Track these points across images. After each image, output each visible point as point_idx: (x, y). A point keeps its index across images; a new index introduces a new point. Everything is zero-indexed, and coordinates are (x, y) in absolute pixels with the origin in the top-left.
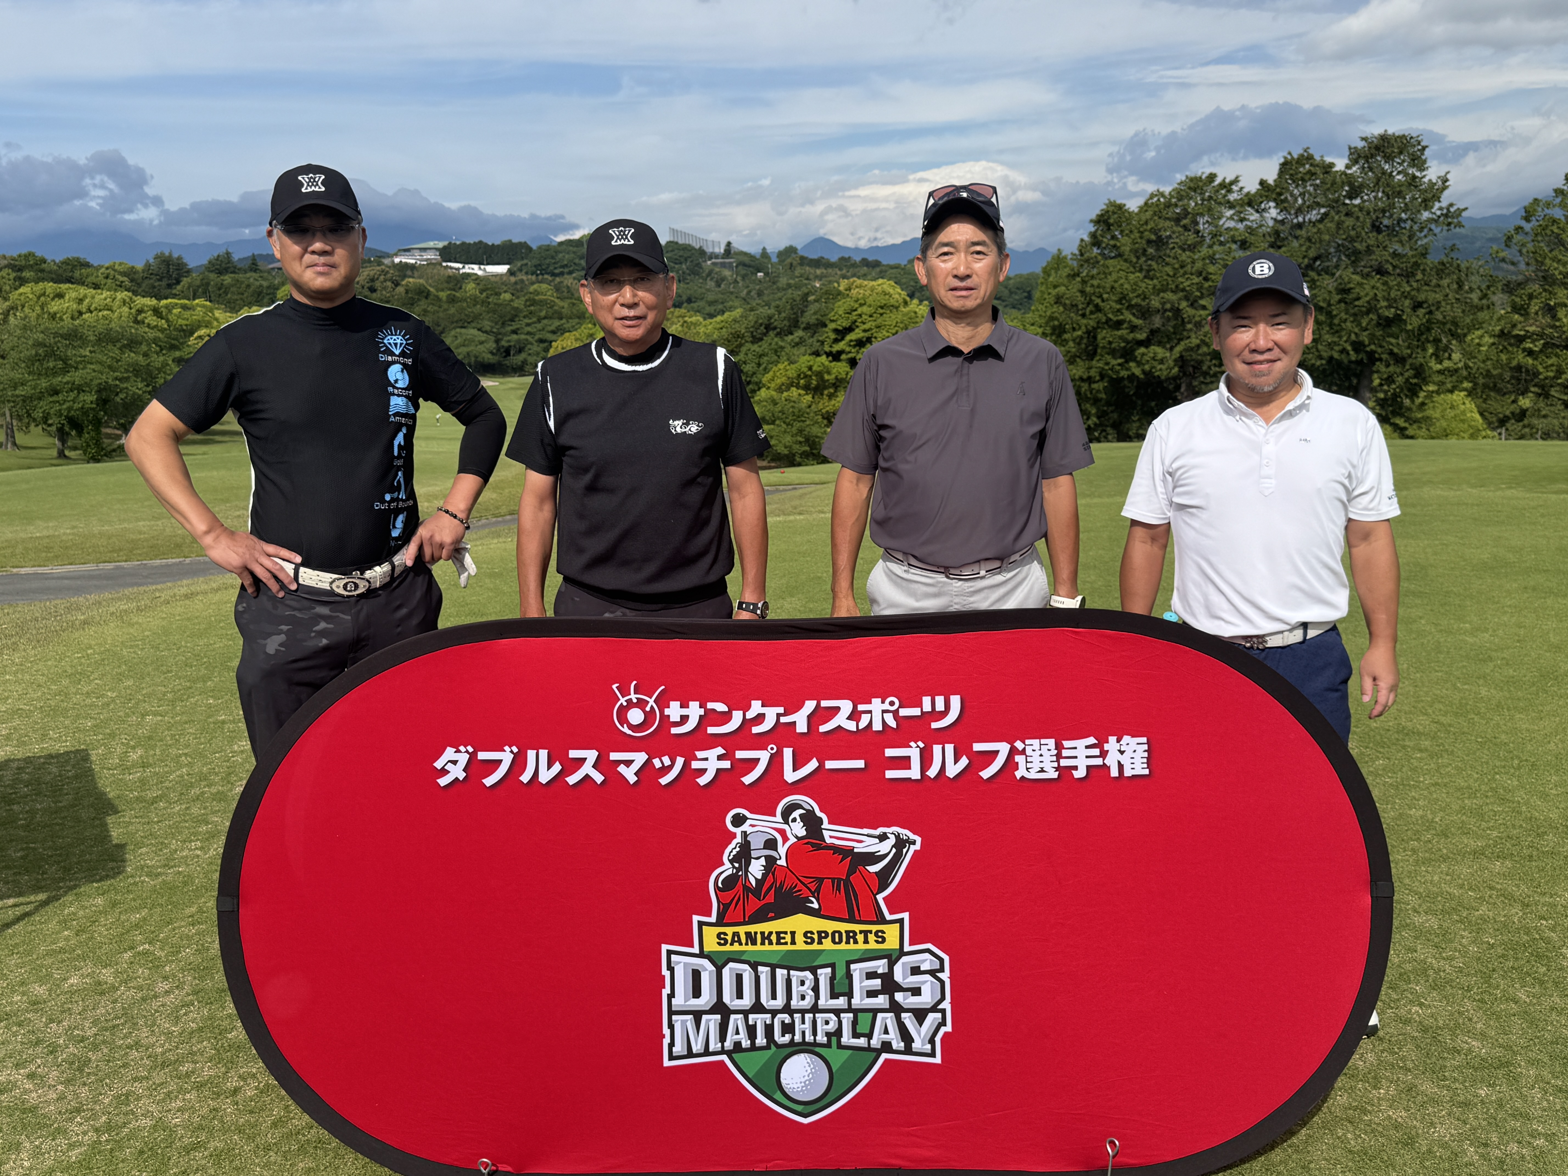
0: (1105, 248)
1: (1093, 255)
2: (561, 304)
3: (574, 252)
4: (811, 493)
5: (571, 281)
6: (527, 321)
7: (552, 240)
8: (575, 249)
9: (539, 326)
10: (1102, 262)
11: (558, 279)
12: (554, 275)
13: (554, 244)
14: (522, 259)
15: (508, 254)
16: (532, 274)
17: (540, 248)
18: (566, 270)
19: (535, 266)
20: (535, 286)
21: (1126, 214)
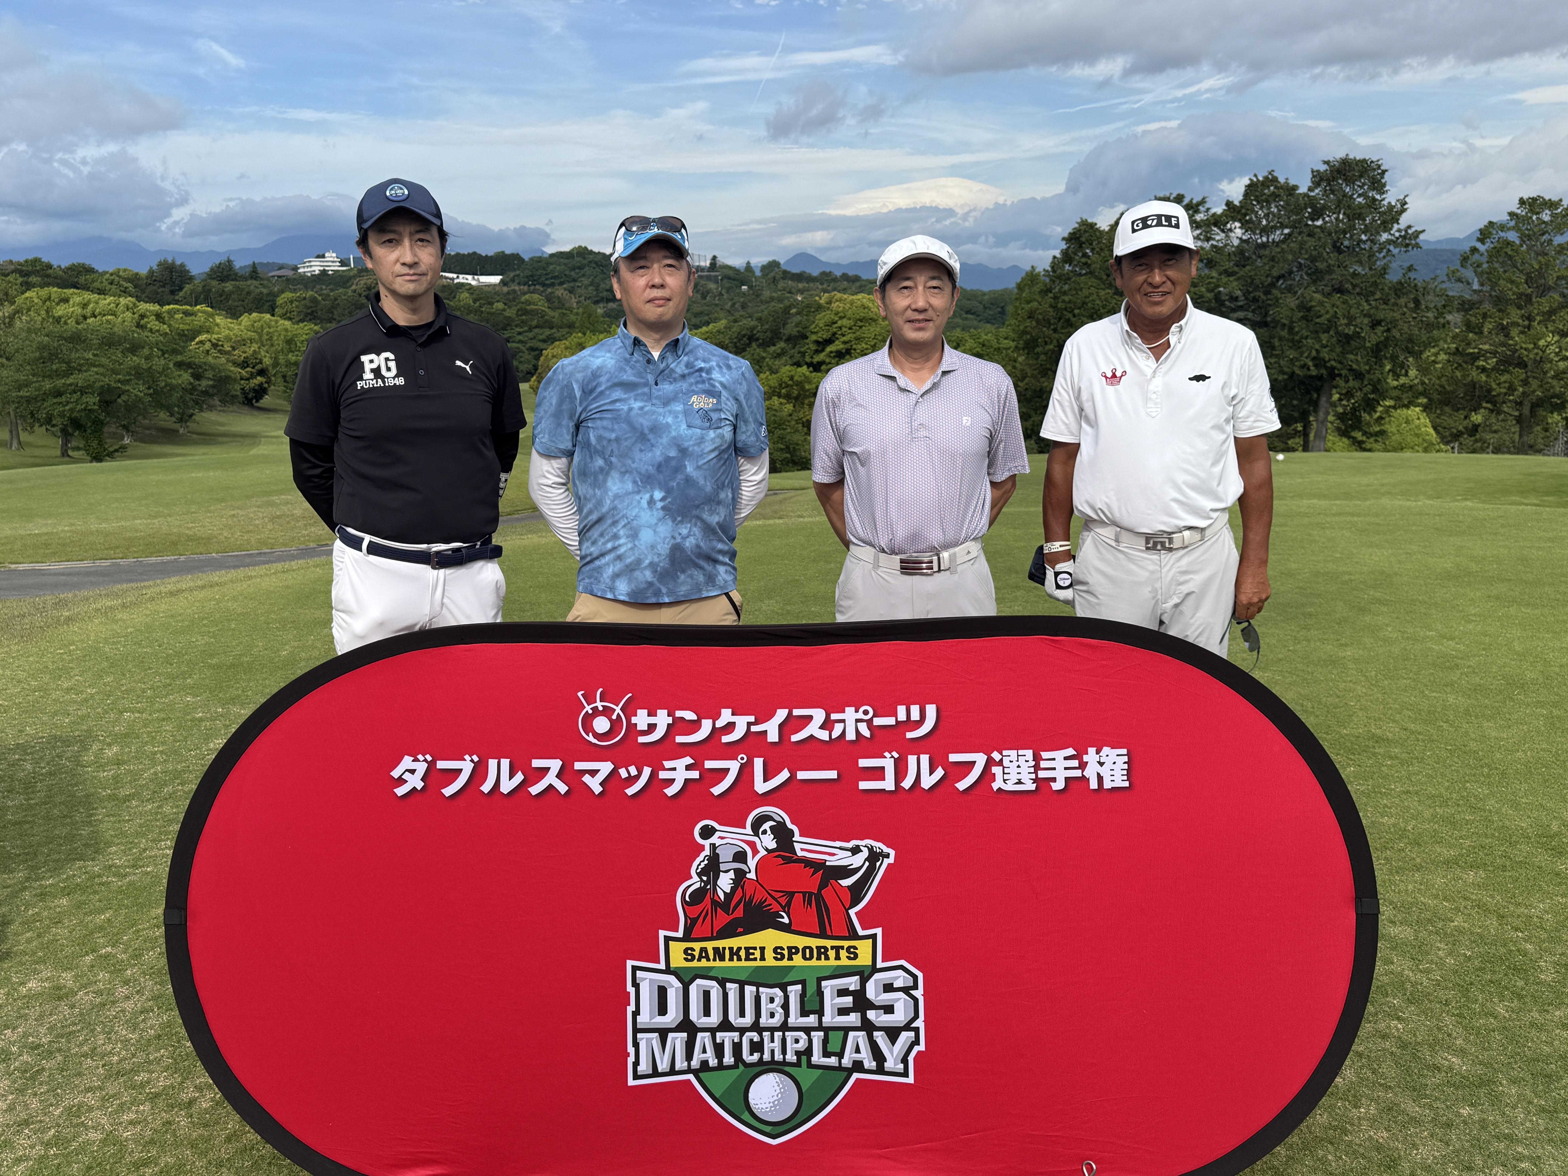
0: (1076, 265)
1: (1065, 272)
2: (552, 313)
3: (565, 264)
4: (791, 498)
5: (562, 291)
6: (518, 330)
7: (543, 252)
8: (566, 261)
9: (531, 335)
10: (1074, 279)
11: (549, 290)
12: (544, 285)
13: (545, 256)
14: (515, 270)
15: (501, 265)
16: (524, 285)
17: (532, 259)
18: (557, 281)
19: (527, 277)
20: (527, 296)
21: (1098, 233)
